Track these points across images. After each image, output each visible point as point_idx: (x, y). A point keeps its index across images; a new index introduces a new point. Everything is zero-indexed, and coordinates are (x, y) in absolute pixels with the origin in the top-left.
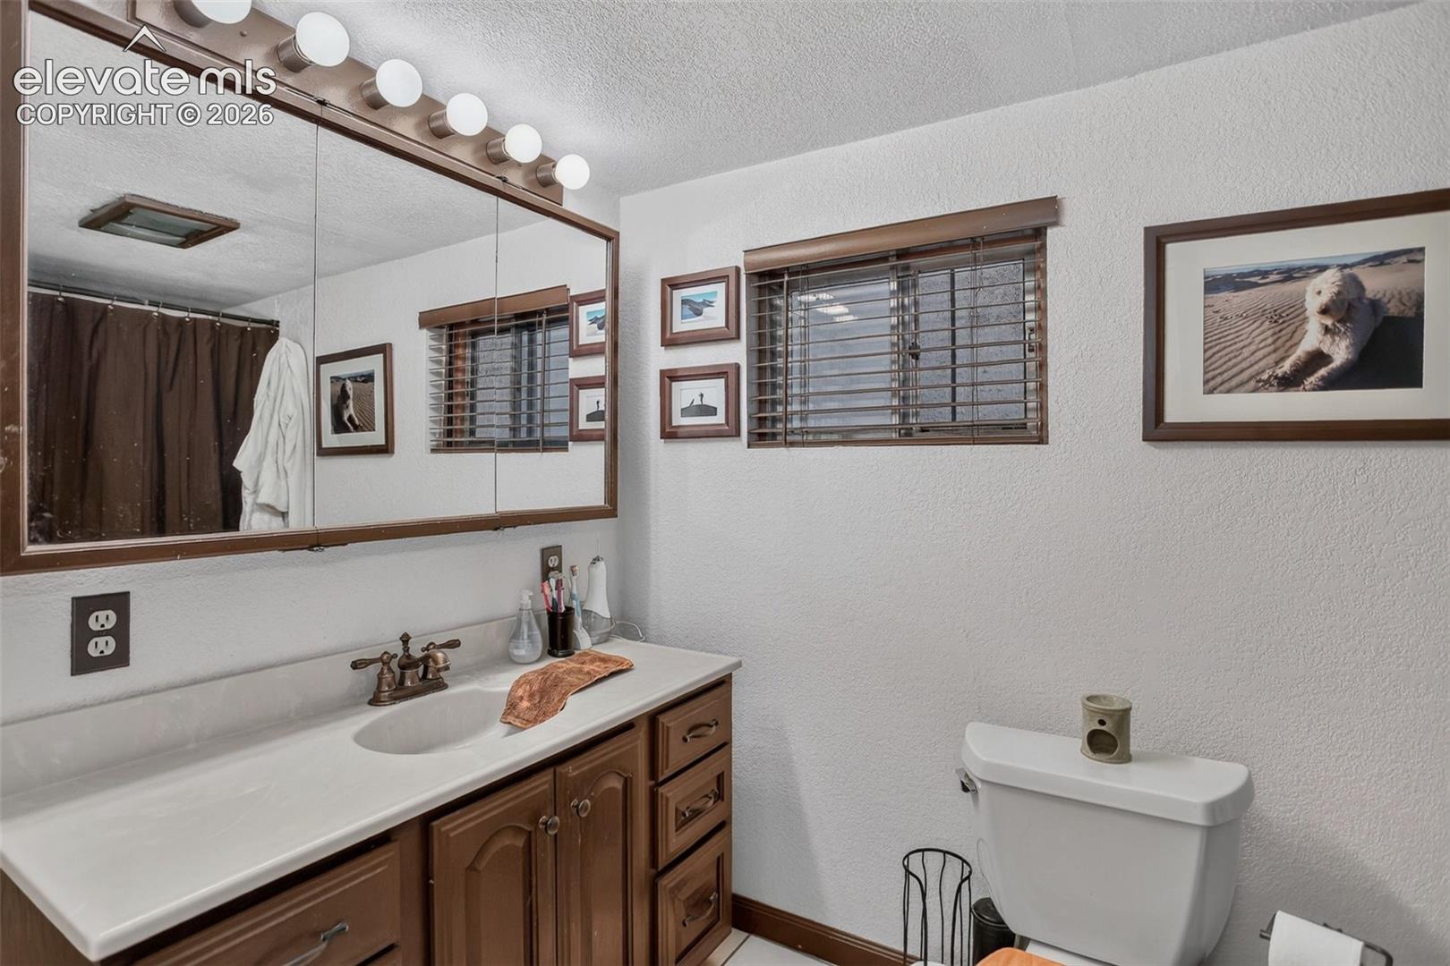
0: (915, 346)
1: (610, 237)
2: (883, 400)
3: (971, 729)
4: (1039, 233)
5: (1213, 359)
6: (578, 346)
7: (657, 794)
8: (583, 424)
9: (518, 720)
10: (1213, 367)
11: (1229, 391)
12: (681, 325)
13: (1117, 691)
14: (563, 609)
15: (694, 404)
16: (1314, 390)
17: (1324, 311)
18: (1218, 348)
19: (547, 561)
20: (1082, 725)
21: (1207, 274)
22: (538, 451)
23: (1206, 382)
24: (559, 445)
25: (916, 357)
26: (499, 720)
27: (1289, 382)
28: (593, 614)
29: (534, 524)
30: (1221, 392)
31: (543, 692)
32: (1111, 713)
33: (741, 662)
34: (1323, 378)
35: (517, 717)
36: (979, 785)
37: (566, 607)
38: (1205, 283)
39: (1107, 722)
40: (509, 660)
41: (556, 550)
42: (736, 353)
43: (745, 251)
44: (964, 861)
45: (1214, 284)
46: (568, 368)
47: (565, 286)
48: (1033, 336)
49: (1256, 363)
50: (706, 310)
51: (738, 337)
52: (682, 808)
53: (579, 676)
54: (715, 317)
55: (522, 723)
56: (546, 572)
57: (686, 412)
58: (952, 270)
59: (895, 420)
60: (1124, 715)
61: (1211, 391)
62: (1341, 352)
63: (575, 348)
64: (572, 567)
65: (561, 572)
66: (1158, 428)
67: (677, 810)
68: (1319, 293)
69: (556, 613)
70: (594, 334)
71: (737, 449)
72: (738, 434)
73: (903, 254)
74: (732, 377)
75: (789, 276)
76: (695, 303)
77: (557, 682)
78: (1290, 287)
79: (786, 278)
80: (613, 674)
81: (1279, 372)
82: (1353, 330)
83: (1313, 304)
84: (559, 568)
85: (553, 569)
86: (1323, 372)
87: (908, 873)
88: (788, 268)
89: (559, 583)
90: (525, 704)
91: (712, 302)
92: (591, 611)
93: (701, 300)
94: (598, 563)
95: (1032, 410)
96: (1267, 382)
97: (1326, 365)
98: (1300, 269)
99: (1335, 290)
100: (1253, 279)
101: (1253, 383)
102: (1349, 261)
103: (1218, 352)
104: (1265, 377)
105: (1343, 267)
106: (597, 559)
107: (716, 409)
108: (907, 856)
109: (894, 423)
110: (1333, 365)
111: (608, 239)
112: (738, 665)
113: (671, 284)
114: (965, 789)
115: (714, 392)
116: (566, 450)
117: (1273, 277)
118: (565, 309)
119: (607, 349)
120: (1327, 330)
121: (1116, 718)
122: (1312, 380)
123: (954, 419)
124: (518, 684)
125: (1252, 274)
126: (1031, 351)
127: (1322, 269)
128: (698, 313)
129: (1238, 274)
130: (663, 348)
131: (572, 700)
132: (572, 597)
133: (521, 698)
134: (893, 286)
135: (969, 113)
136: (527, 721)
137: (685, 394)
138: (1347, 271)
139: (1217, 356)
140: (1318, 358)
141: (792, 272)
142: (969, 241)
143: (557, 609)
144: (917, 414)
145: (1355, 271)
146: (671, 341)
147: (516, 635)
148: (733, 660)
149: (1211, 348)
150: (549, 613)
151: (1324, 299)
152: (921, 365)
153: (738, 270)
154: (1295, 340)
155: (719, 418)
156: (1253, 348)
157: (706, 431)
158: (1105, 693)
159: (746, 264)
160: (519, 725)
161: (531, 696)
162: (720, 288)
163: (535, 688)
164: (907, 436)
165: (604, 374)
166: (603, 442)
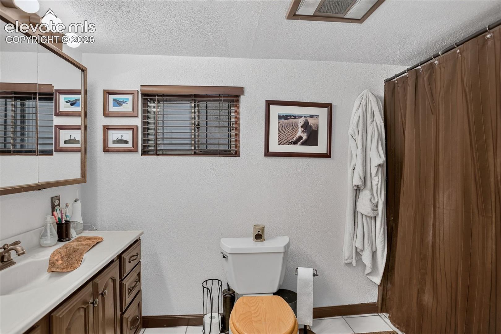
0: (198, 125)
1: (83, 70)
2: (188, 142)
3: (222, 240)
4: (238, 96)
5: (280, 136)
6: (59, 112)
7: (122, 284)
8: (62, 144)
9: (58, 269)
10: (280, 138)
11: (283, 144)
12: (112, 109)
13: (261, 223)
14: (64, 222)
15: (119, 139)
16: (300, 145)
17: (302, 127)
18: (281, 133)
19: (54, 202)
20: (253, 233)
21: (279, 115)
22: (35, 155)
23: (278, 142)
24: (49, 153)
25: (198, 128)
26: (47, 271)
27: (295, 143)
28: (76, 223)
29: (55, 187)
30: (281, 145)
31: (68, 255)
32: (261, 229)
33: (143, 232)
34: (301, 143)
35: (57, 268)
36: (228, 255)
37: (65, 221)
38: (279, 117)
39: (260, 231)
40: (41, 246)
41: (58, 198)
42: (137, 122)
43: (141, 85)
44: (219, 280)
45: (281, 117)
46: (53, 120)
47: (52, 84)
48: (233, 125)
49: (289, 138)
50: (124, 104)
51: (137, 116)
52: (129, 288)
53: (83, 246)
54: (128, 107)
55: (60, 270)
56: (53, 207)
57: (114, 142)
58: (207, 103)
59: (193, 148)
60: (263, 229)
61: (279, 144)
62: (305, 137)
63: (57, 112)
64: (66, 204)
65: (60, 206)
66: (268, 153)
67: (128, 288)
68: (301, 122)
69: (61, 223)
70: (68, 107)
71: (137, 156)
72: (137, 151)
73: (195, 96)
74: (135, 130)
75: (158, 97)
76: (119, 101)
77: (75, 250)
78: (295, 120)
79: (157, 97)
80: (97, 243)
81: (293, 140)
82: (307, 132)
83: (300, 125)
84: (59, 205)
85: (56, 206)
86: (301, 141)
87: (204, 287)
88: (157, 94)
89: (61, 211)
90: (60, 262)
91: (127, 102)
92: (75, 221)
93: (122, 101)
94: (77, 201)
95: (233, 147)
96: (291, 143)
97: (302, 140)
98: (297, 116)
99: (304, 122)
100: (288, 117)
101: (288, 143)
102: (306, 116)
103: (281, 134)
104: (290, 141)
105: (305, 117)
106: (76, 201)
107: (128, 141)
108: (203, 283)
109: (192, 149)
110: (303, 140)
111: (83, 71)
112: (142, 233)
113: (108, 93)
114: (224, 257)
115: (127, 135)
116: (52, 155)
117: (292, 117)
118: (52, 94)
119: (82, 115)
120: (302, 131)
121: (262, 230)
122: (299, 143)
123: (207, 149)
124: (54, 254)
125: (288, 116)
126: (233, 129)
127: (302, 117)
128: (121, 105)
129: (286, 115)
130: (104, 117)
131: (86, 256)
132: (66, 216)
133: (57, 260)
134: (193, 105)
135: (220, 57)
136: (63, 268)
137: (113, 135)
138: (306, 118)
139: (281, 135)
140: (301, 138)
141: (159, 96)
142: (218, 95)
143: (61, 222)
144: (199, 147)
145: (308, 118)
146: (107, 114)
147: (43, 235)
148: (141, 232)
149: (279, 133)
150: (57, 224)
151: (302, 124)
152: (200, 131)
153: (138, 92)
154: (296, 133)
155: (130, 145)
156: (288, 134)
157: (124, 149)
158: (258, 224)
159: (141, 91)
160: (59, 271)
161: (62, 258)
162: (130, 97)
163: (63, 254)
164: (196, 153)
165: (80, 124)
166: (80, 153)
